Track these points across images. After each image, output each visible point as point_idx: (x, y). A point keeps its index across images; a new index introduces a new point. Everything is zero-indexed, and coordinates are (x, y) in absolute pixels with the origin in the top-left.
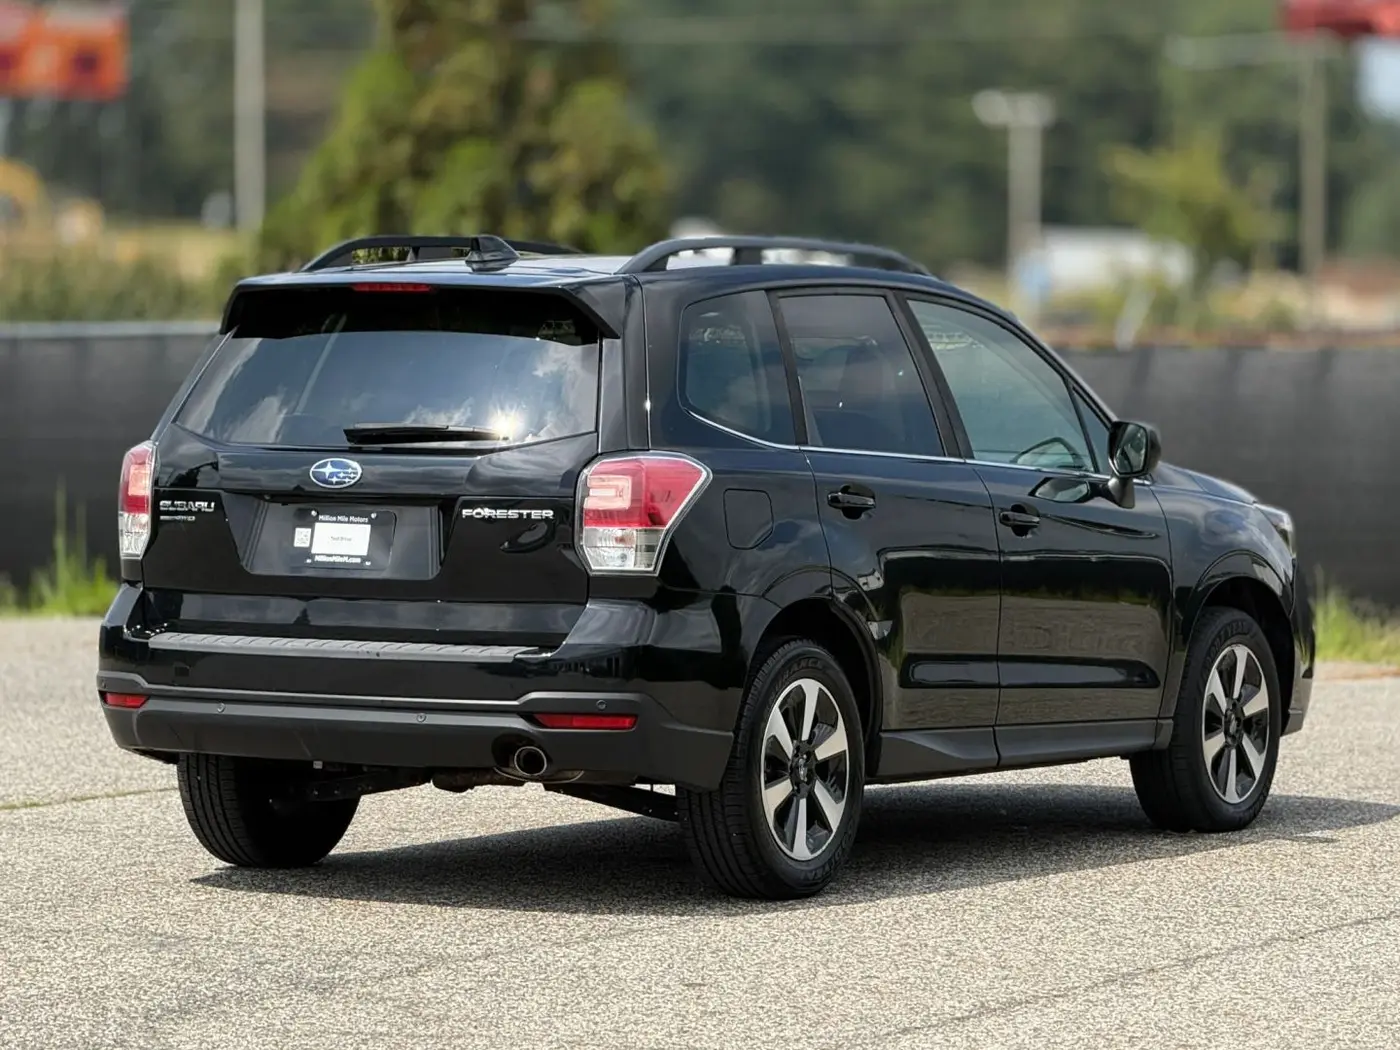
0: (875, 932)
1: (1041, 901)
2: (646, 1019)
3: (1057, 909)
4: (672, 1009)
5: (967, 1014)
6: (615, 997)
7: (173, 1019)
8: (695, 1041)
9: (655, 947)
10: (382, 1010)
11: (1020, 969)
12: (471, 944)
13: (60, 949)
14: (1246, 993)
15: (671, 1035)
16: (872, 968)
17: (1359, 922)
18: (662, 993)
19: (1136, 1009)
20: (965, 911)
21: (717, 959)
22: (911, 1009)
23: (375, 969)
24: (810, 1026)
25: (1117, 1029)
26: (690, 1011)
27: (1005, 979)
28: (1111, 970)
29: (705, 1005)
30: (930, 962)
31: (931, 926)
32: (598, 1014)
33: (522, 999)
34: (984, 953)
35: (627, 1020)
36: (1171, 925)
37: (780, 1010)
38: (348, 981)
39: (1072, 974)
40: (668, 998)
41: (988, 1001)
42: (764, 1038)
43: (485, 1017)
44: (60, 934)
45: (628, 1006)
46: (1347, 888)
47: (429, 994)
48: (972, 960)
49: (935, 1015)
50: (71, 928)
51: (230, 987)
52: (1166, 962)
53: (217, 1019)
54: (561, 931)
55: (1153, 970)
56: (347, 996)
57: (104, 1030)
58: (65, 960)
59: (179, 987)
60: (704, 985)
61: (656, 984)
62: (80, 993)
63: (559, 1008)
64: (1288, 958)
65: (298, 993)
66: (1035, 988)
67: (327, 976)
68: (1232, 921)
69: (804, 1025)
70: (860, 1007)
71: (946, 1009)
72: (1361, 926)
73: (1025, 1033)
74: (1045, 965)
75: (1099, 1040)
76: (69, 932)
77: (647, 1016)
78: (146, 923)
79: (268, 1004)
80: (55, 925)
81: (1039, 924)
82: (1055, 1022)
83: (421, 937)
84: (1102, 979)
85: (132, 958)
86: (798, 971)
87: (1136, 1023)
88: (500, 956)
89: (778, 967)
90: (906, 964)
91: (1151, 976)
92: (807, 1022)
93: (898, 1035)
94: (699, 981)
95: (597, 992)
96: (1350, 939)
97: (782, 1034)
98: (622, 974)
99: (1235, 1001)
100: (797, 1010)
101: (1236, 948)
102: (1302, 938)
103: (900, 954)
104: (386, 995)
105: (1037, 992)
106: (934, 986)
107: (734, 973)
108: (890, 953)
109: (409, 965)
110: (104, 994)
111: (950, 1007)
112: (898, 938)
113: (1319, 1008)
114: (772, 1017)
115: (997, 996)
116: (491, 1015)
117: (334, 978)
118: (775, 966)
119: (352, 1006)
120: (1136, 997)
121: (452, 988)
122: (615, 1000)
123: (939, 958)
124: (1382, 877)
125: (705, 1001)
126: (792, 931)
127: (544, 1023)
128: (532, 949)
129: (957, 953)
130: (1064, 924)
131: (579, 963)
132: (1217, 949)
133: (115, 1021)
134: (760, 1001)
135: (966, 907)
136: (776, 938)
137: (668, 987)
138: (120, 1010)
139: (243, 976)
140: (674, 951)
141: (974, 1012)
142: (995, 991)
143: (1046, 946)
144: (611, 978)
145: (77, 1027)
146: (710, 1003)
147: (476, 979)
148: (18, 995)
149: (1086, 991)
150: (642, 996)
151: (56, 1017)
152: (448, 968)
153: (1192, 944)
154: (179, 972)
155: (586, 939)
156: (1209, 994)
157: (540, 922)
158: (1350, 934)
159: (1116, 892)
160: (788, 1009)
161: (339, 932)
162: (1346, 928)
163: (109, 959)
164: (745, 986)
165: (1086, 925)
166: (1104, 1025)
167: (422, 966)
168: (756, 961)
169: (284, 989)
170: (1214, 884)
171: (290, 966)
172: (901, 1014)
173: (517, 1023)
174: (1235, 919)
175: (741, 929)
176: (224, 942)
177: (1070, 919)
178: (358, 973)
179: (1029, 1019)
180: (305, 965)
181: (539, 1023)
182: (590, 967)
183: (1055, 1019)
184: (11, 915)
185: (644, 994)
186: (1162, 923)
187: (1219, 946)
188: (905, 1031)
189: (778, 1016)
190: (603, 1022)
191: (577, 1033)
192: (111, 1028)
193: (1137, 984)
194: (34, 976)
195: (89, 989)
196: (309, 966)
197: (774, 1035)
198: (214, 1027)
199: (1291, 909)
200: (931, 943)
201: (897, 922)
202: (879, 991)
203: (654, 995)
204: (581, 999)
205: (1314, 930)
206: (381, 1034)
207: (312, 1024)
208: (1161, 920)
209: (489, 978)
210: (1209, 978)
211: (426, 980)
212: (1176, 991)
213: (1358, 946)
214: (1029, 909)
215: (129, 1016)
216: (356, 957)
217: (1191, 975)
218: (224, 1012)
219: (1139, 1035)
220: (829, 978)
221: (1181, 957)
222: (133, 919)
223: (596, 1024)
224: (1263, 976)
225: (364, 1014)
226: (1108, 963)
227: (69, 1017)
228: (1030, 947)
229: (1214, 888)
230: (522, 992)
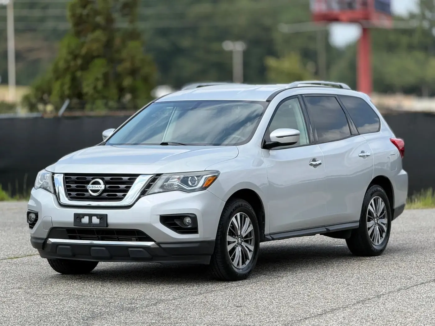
0: (284, 289)
1: (328, 279)
2: (229, 317)
3: (333, 281)
4: (235, 314)
5: (321, 313)
6: (217, 310)
7: (91, 320)
8: (246, 323)
9: (222, 295)
10: (151, 316)
11: (331, 299)
12: (168, 296)
13: (49, 300)
14: (400, 305)
15: (238, 322)
16: (288, 300)
17: (422, 283)
18: (231, 309)
19: (370, 310)
20: (307, 283)
21: (242, 299)
22: (305, 312)
23: (144, 304)
24: (277, 318)
25: (367, 317)
26: (241, 314)
27: (328, 303)
28: (357, 299)
29: (244, 312)
30: (304, 298)
31: (299, 287)
32: (215, 316)
33: (191, 312)
34: (318, 295)
35: (224, 317)
36: (369, 286)
37: (267, 313)
38: (137, 308)
39: (346, 301)
40: (233, 310)
41: (326, 309)
42: (266, 322)
43: (182, 317)
44: (46, 295)
45: (222, 313)
46: (414, 273)
47: (163, 311)
48: (316, 297)
49: (313, 314)
50: (49, 294)
51: (104, 310)
52: (372, 296)
53: (104, 320)
54: (192, 291)
55: (369, 299)
56: (139, 312)
57: (72, 324)
58: (51, 303)
59: (89, 310)
60: (242, 306)
61: (228, 306)
62: (60, 313)
63: (202, 314)
64: (407, 295)
65: (124, 311)
66: (338, 305)
67: (130, 306)
68: (386, 284)
69: (276, 317)
70: (289, 312)
71: (315, 311)
72: (423, 285)
73: (341, 318)
74: (338, 298)
75: (363, 320)
76: (49, 295)
77: (229, 316)
78: (70, 292)
79: (117, 315)
80: (44, 293)
81: (330, 286)
82: (348, 315)
83: (152, 294)
84: (356, 302)
85: (71, 302)
86: (267, 302)
87: (372, 315)
88: (178, 299)
89: (260, 301)
90: (297, 299)
91: (370, 301)
92: (276, 316)
93: (304, 320)
94: (240, 305)
95: (211, 309)
96: (422, 288)
97: (270, 320)
98: (216, 304)
99: (398, 307)
100: (272, 313)
101: (390, 292)
102: (408, 288)
103: (294, 296)
104: (150, 311)
105: (339, 306)
106: (309, 305)
107: (249, 302)
108: (291, 296)
109: (152, 302)
110: (68, 313)
111: (316, 311)
112: (291, 291)
113: (423, 309)
114: (266, 315)
115: (328, 307)
116: (183, 317)
117: (133, 307)
118: (260, 300)
119: (142, 315)
120: (368, 307)
121: (169, 309)
122: (218, 311)
123: (306, 297)
124: (423, 270)
125: (244, 311)
126: (260, 290)
127: (200, 319)
128: (186, 297)
129: (311, 295)
130: (337, 286)
131: (202, 301)
132: (384, 292)
133: (74, 321)
134: (260, 311)
135: (307, 282)
136: (256, 292)
137: (231, 307)
138: (74, 317)
139: (106, 307)
140: (228, 296)
141: (323, 313)
142: (327, 306)
143: (335, 293)
144: (214, 305)
145: (64, 323)
146: (246, 312)
147: (175, 306)
148: (43, 314)
149: (353, 306)
150: (225, 310)
151: (57, 320)
152: (165, 303)
153: (377, 291)
154: (87, 306)
155: (201, 294)
156: (389, 305)
157: (185, 289)
158: (421, 287)
159: (348, 276)
160: (269, 313)
161: (128, 293)
162: (419, 285)
163: (65, 302)
164: (253, 306)
165: (344, 286)
166: (363, 316)
167: (157, 303)
168: (253, 299)
169: (120, 310)
170: (375, 273)
171: (118, 304)
172: (302, 313)
173: (192, 319)
174: (386, 283)
175: (244, 289)
176: (95, 297)
177: (339, 285)
178: (139, 305)
179: (341, 315)
180: (123, 303)
181: (198, 319)
182: (206, 302)
183: (348, 314)
184: (29, 290)
185: (225, 309)
186: (366, 285)
187: (385, 291)
188: (306, 319)
189: (267, 315)
190: (217, 318)
191: (211, 321)
192: (74, 323)
193: (367, 303)
194: (45, 308)
195: (62, 312)
196: (124, 303)
197: (268, 320)
198: (104, 322)
199: (401, 280)
200: (301, 292)
201: (289, 287)
202: (293, 307)
203: (228, 310)
204: (208, 311)
205: (410, 286)
206: (154, 323)
207: (133, 320)
208: (365, 284)
209: (178, 306)
210: (387, 301)
211: (160, 307)
212: (379, 305)
213: (426, 290)
214: (325, 282)
215: (78, 319)
216: (136, 300)
217: (381, 300)
218: (105, 317)
219: (374, 318)
220: (277, 303)
221: (376, 295)
222: (66, 290)
223: (215, 318)
224: (402, 300)
225: (146, 317)
226: (356, 297)
227: (60, 320)
228: (331, 293)
229: (376, 274)
230: (189, 310)
